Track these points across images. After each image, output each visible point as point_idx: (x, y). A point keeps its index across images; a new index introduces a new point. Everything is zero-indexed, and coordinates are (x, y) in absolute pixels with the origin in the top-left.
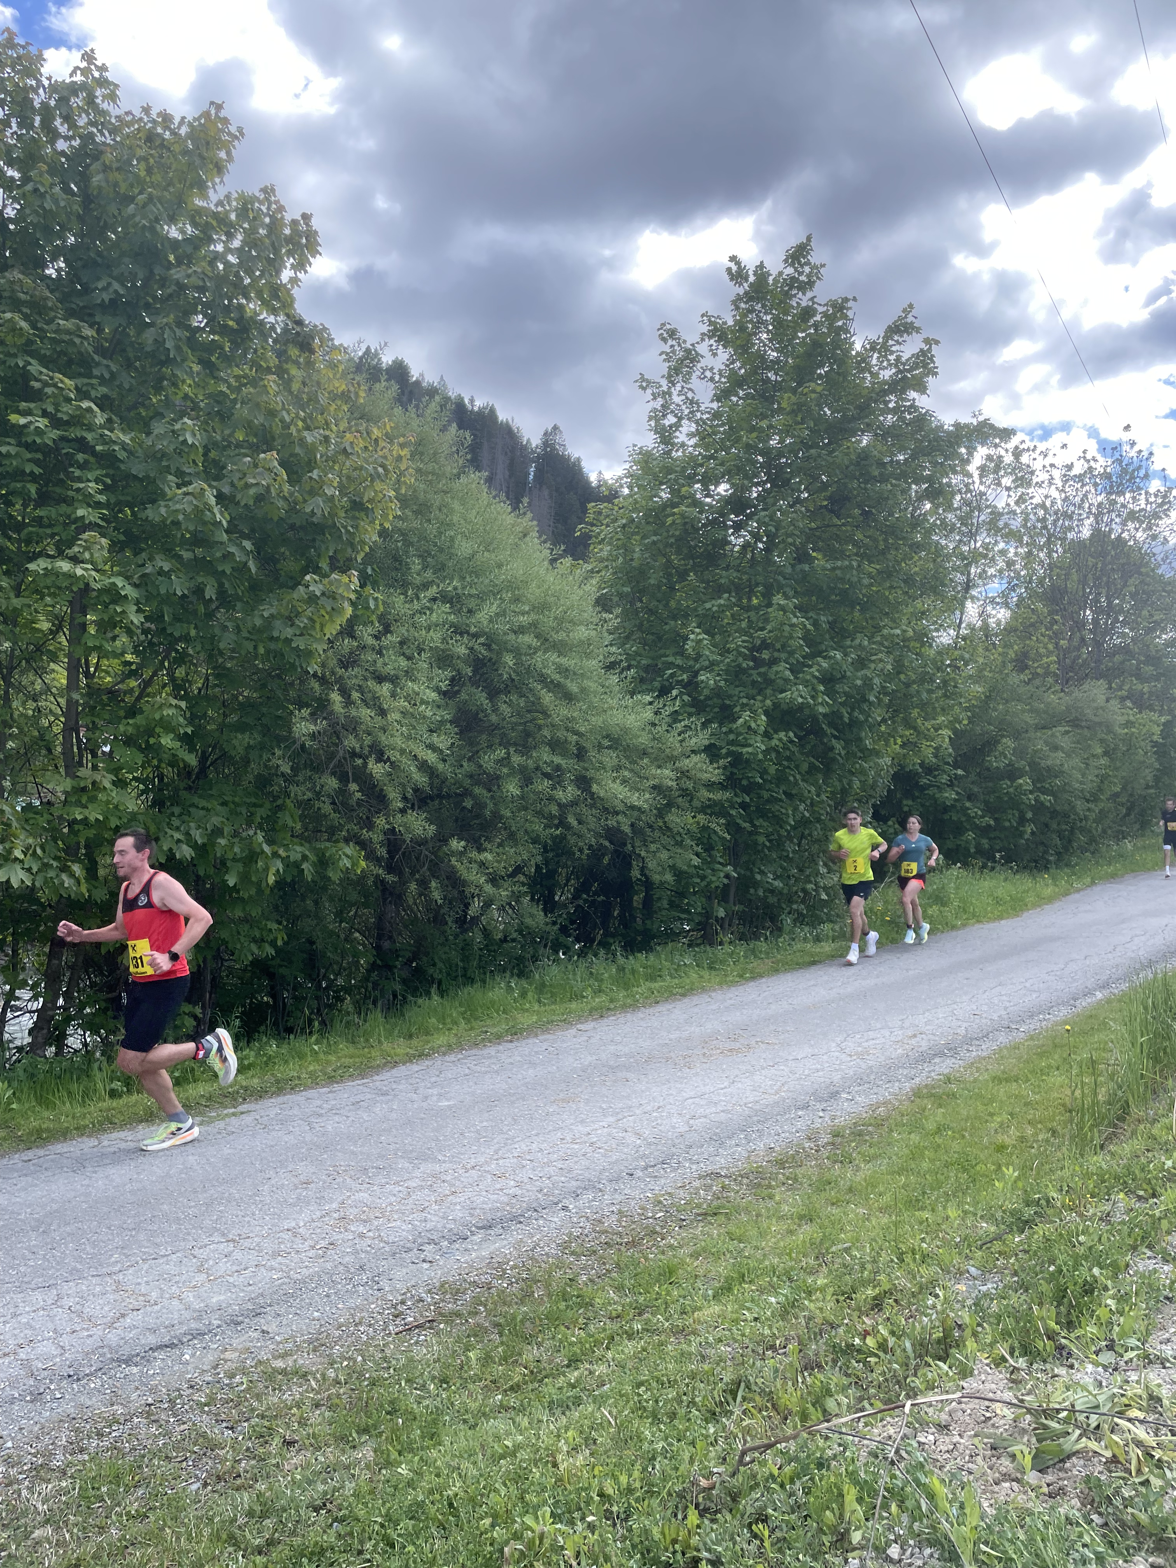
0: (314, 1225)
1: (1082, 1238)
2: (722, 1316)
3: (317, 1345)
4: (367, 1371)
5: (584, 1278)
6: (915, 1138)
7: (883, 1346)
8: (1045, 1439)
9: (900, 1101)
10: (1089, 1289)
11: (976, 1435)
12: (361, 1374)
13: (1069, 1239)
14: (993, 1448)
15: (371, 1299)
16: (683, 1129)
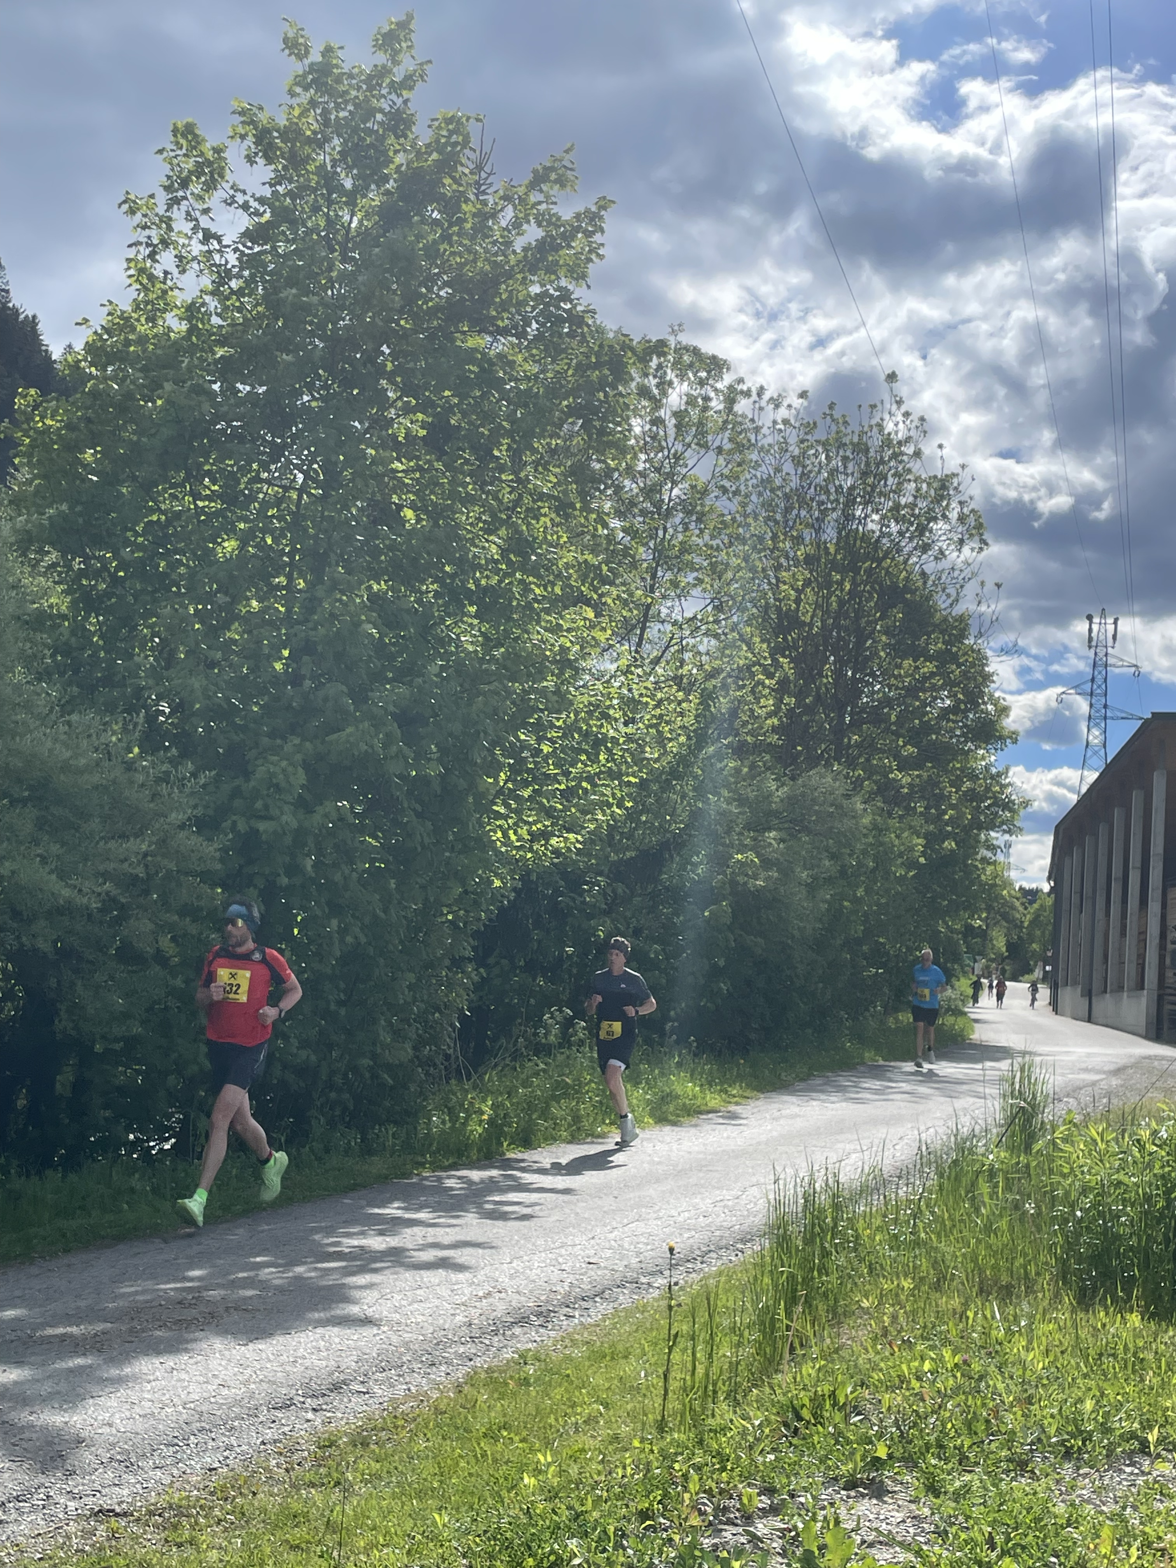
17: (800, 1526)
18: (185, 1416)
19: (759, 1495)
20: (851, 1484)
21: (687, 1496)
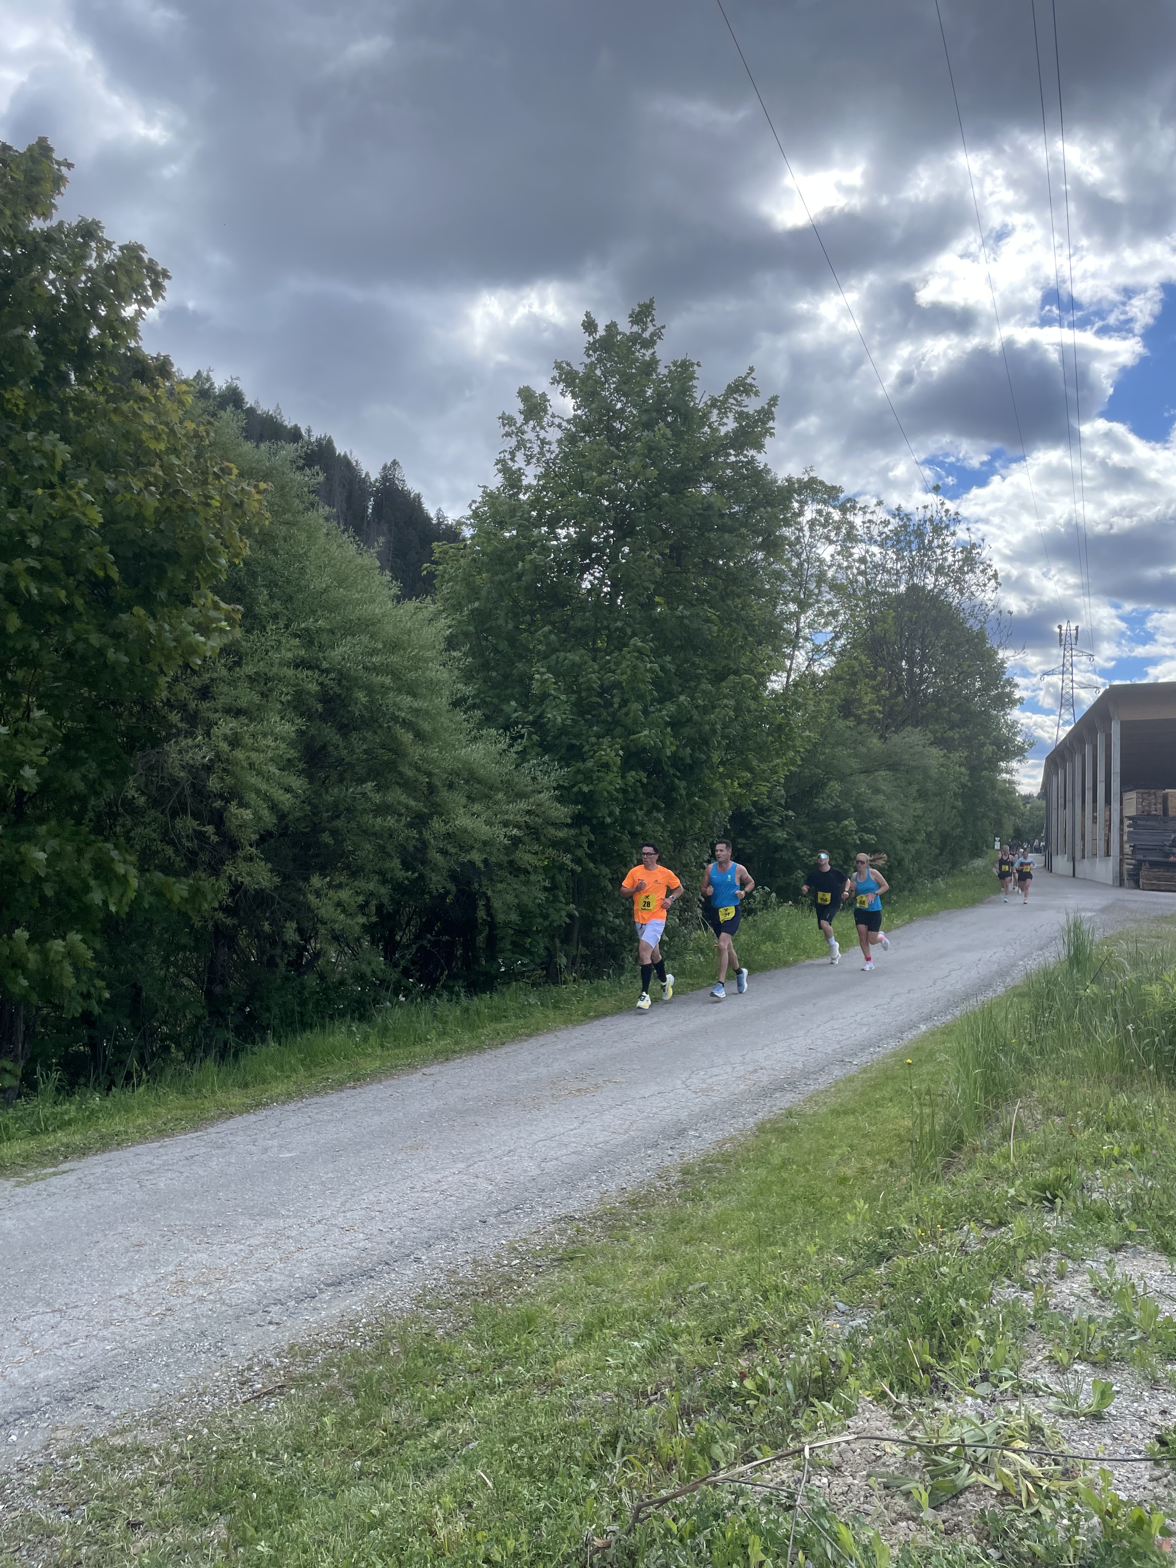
0: (149, 1290)
1: (944, 1269)
2: (585, 1364)
3: (157, 1419)
4: (214, 1443)
5: (441, 1332)
6: (762, 1172)
7: (762, 1388)
8: (938, 1476)
9: (746, 1137)
10: (957, 1321)
11: (869, 1476)
12: (208, 1447)
13: (931, 1270)
14: (886, 1487)
15: (214, 1366)
16: (535, 1172)
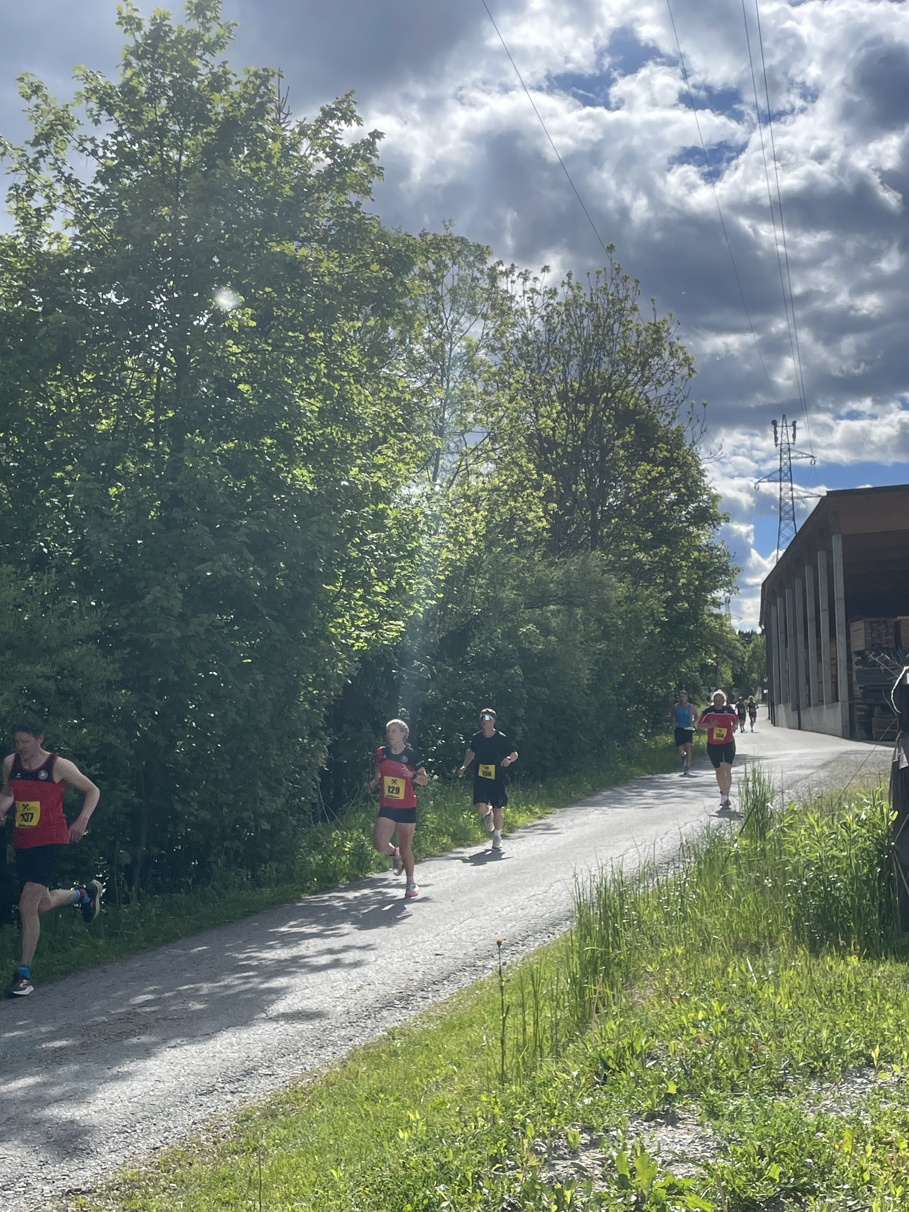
17: (615, 1154)
18: (131, 1109)
19: (581, 1133)
20: (651, 1117)
21: (525, 1141)
